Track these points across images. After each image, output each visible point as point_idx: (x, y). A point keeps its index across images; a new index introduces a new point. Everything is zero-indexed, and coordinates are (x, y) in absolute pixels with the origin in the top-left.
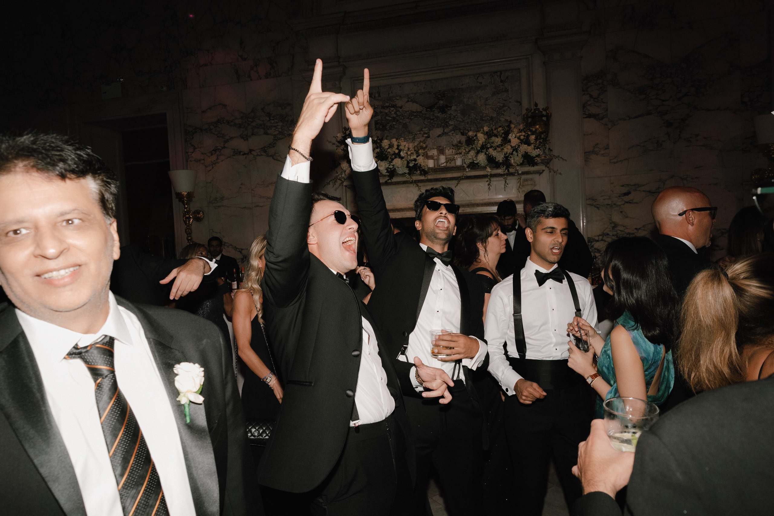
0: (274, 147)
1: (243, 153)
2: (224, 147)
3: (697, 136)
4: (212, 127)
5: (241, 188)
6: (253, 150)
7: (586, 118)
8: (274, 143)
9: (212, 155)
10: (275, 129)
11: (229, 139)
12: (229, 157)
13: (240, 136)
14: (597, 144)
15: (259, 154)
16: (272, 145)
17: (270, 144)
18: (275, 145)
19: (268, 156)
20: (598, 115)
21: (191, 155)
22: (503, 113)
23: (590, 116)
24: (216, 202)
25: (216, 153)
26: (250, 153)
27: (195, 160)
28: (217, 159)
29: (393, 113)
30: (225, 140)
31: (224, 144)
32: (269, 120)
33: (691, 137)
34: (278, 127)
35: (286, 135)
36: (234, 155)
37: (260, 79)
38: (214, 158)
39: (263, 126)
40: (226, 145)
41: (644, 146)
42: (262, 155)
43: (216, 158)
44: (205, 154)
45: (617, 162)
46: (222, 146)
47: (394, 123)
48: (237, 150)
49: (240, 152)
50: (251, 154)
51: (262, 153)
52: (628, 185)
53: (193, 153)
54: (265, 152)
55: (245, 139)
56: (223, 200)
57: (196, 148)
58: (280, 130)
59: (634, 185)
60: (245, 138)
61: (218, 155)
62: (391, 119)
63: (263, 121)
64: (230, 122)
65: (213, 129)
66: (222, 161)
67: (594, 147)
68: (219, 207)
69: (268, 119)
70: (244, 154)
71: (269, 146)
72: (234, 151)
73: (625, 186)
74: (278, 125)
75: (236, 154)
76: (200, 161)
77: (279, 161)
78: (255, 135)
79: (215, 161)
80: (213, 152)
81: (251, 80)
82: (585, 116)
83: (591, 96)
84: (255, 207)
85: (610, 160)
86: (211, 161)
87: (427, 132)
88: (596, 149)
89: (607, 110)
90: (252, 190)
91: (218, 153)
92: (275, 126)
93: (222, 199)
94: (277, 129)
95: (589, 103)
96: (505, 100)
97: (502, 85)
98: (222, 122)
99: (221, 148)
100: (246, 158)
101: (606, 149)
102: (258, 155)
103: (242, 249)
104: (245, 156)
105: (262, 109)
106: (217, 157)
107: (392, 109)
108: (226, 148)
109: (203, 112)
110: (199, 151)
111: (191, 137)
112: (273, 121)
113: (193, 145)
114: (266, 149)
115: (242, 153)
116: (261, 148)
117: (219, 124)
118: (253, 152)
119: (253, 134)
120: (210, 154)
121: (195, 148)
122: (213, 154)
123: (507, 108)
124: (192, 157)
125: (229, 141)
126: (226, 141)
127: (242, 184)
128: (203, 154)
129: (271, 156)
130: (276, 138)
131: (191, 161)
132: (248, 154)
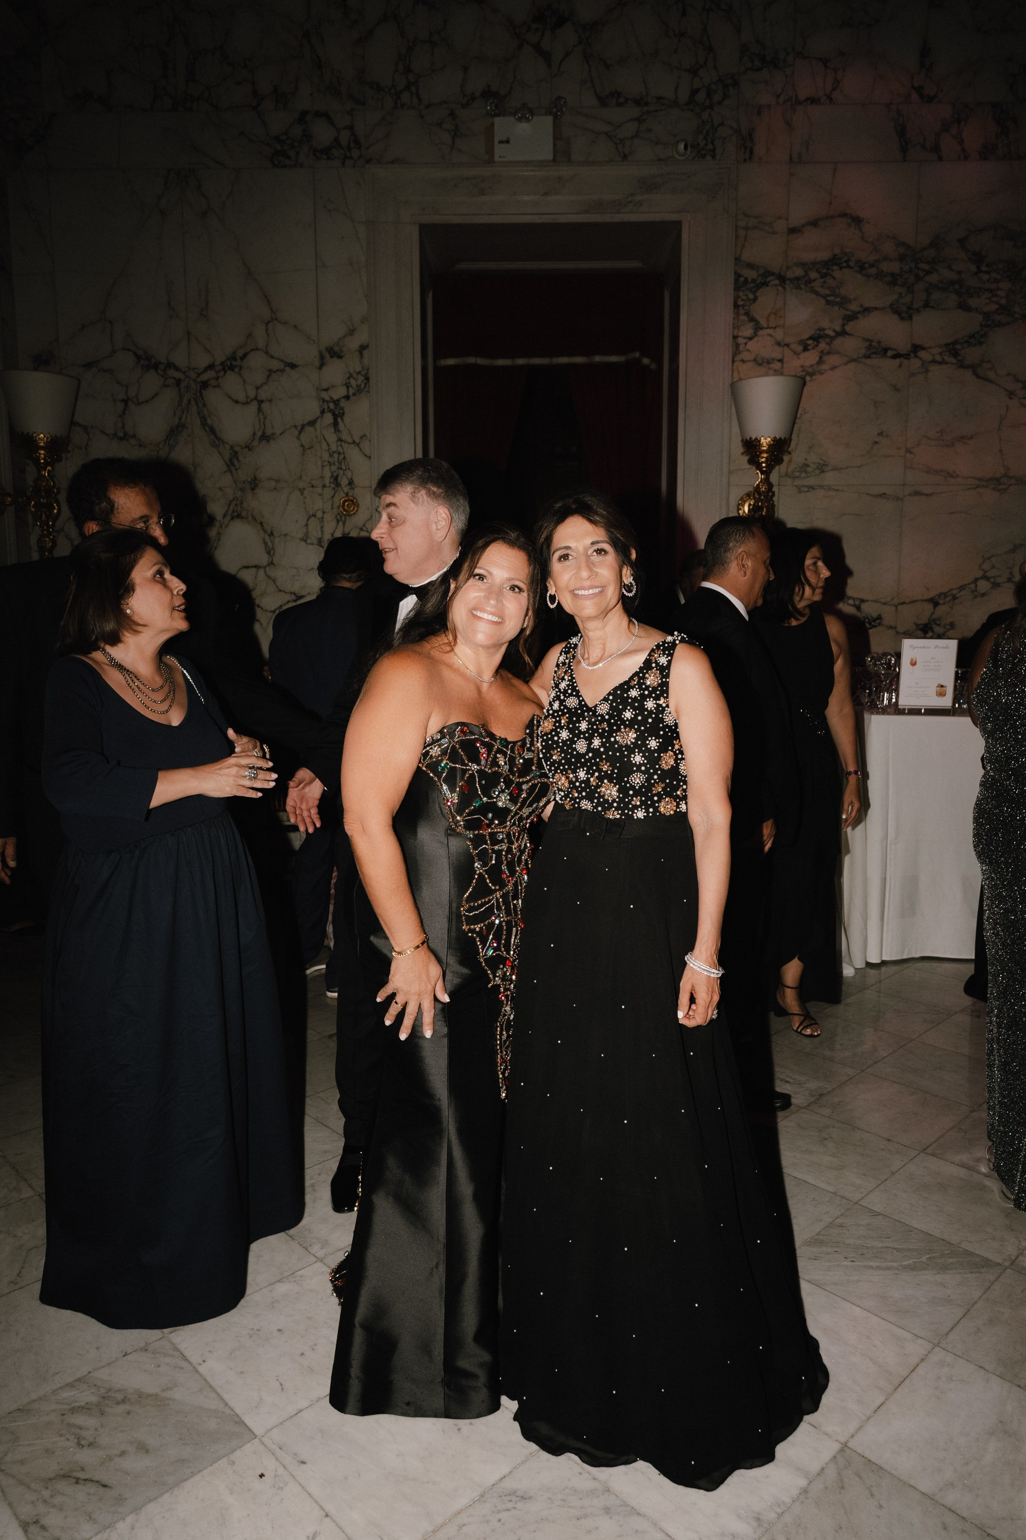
0: (980, 343)
1: (894, 352)
2: (843, 333)
4: (813, 275)
5: (876, 443)
6: (923, 348)
8: (982, 333)
9: (806, 349)
10: (989, 298)
11: (859, 312)
12: (854, 360)
13: (891, 305)
15: (938, 358)
16: (976, 339)
17: (972, 336)
18: (982, 339)
19: (961, 365)
21: (746, 344)
24: (804, 475)
25: (817, 346)
26: (912, 355)
27: (755, 360)
28: (820, 361)
30: (848, 313)
31: (843, 325)
32: (976, 273)
34: (1000, 293)
35: (1017, 316)
36: (868, 357)
37: (966, 158)
38: (810, 358)
39: (957, 287)
40: (847, 328)
42: (946, 363)
43: (818, 359)
44: (787, 345)
46: (838, 329)
48: (879, 342)
49: (886, 350)
50: (916, 357)
51: (946, 358)
53: (750, 339)
54: (955, 354)
55: (904, 315)
56: (823, 472)
57: (762, 328)
58: (1003, 302)
60: (905, 313)
61: (822, 352)
63: (959, 273)
64: (867, 265)
65: (815, 280)
66: (834, 368)
68: (811, 488)
69: (973, 268)
70: (895, 357)
71: (967, 342)
72: (870, 345)
74: (998, 289)
75: (873, 353)
76: (768, 362)
77: (990, 381)
78: (933, 307)
79: (812, 366)
80: (810, 342)
81: (940, 159)
84: (910, 495)
86: (802, 366)
90: (908, 451)
91: (823, 345)
92: (991, 291)
93: (822, 468)
94: (994, 299)
98: (844, 265)
99: (833, 334)
100: (900, 366)
102: (934, 361)
103: (863, 601)
104: (898, 361)
105: (962, 242)
106: (821, 358)
108: (850, 335)
109: (793, 231)
110: (770, 335)
111: (751, 296)
112: (985, 277)
113: (752, 319)
114: (958, 347)
115: (890, 353)
116: (947, 345)
117: (835, 267)
118: (922, 354)
119: (926, 305)
120: (800, 348)
121: (758, 327)
122: (809, 347)
124: (748, 350)
125: (857, 318)
126: (852, 317)
127: (881, 434)
128: (779, 344)
129: (968, 367)
130: (990, 323)
131: (743, 361)
132: (907, 356)
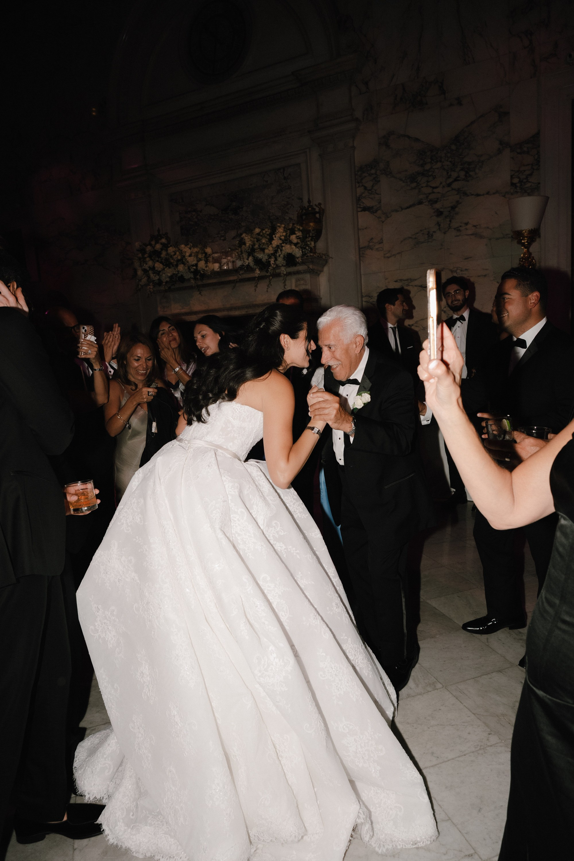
3: (467, 224)
7: (361, 211)
14: (372, 239)
20: (372, 207)
22: (287, 211)
23: (365, 209)
29: (194, 217)
33: (461, 226)
41: (415, 238)
45: (390, 257)
47: (196, 227)
52: (401, 280)
59: (407, 280)
62: (192, 223)
67: (369, 242)
73: (399, 281)
82: (359, 210)
83: (365, 188)
85: (384, 255)
87: (223, 235)
88: (371, 244)
89: (380, 202)
95: (364, 195)
96: (289, 198)
97: (286, 182)
101: (380, 243)
107: (194, 213)
123: (290, 205)
